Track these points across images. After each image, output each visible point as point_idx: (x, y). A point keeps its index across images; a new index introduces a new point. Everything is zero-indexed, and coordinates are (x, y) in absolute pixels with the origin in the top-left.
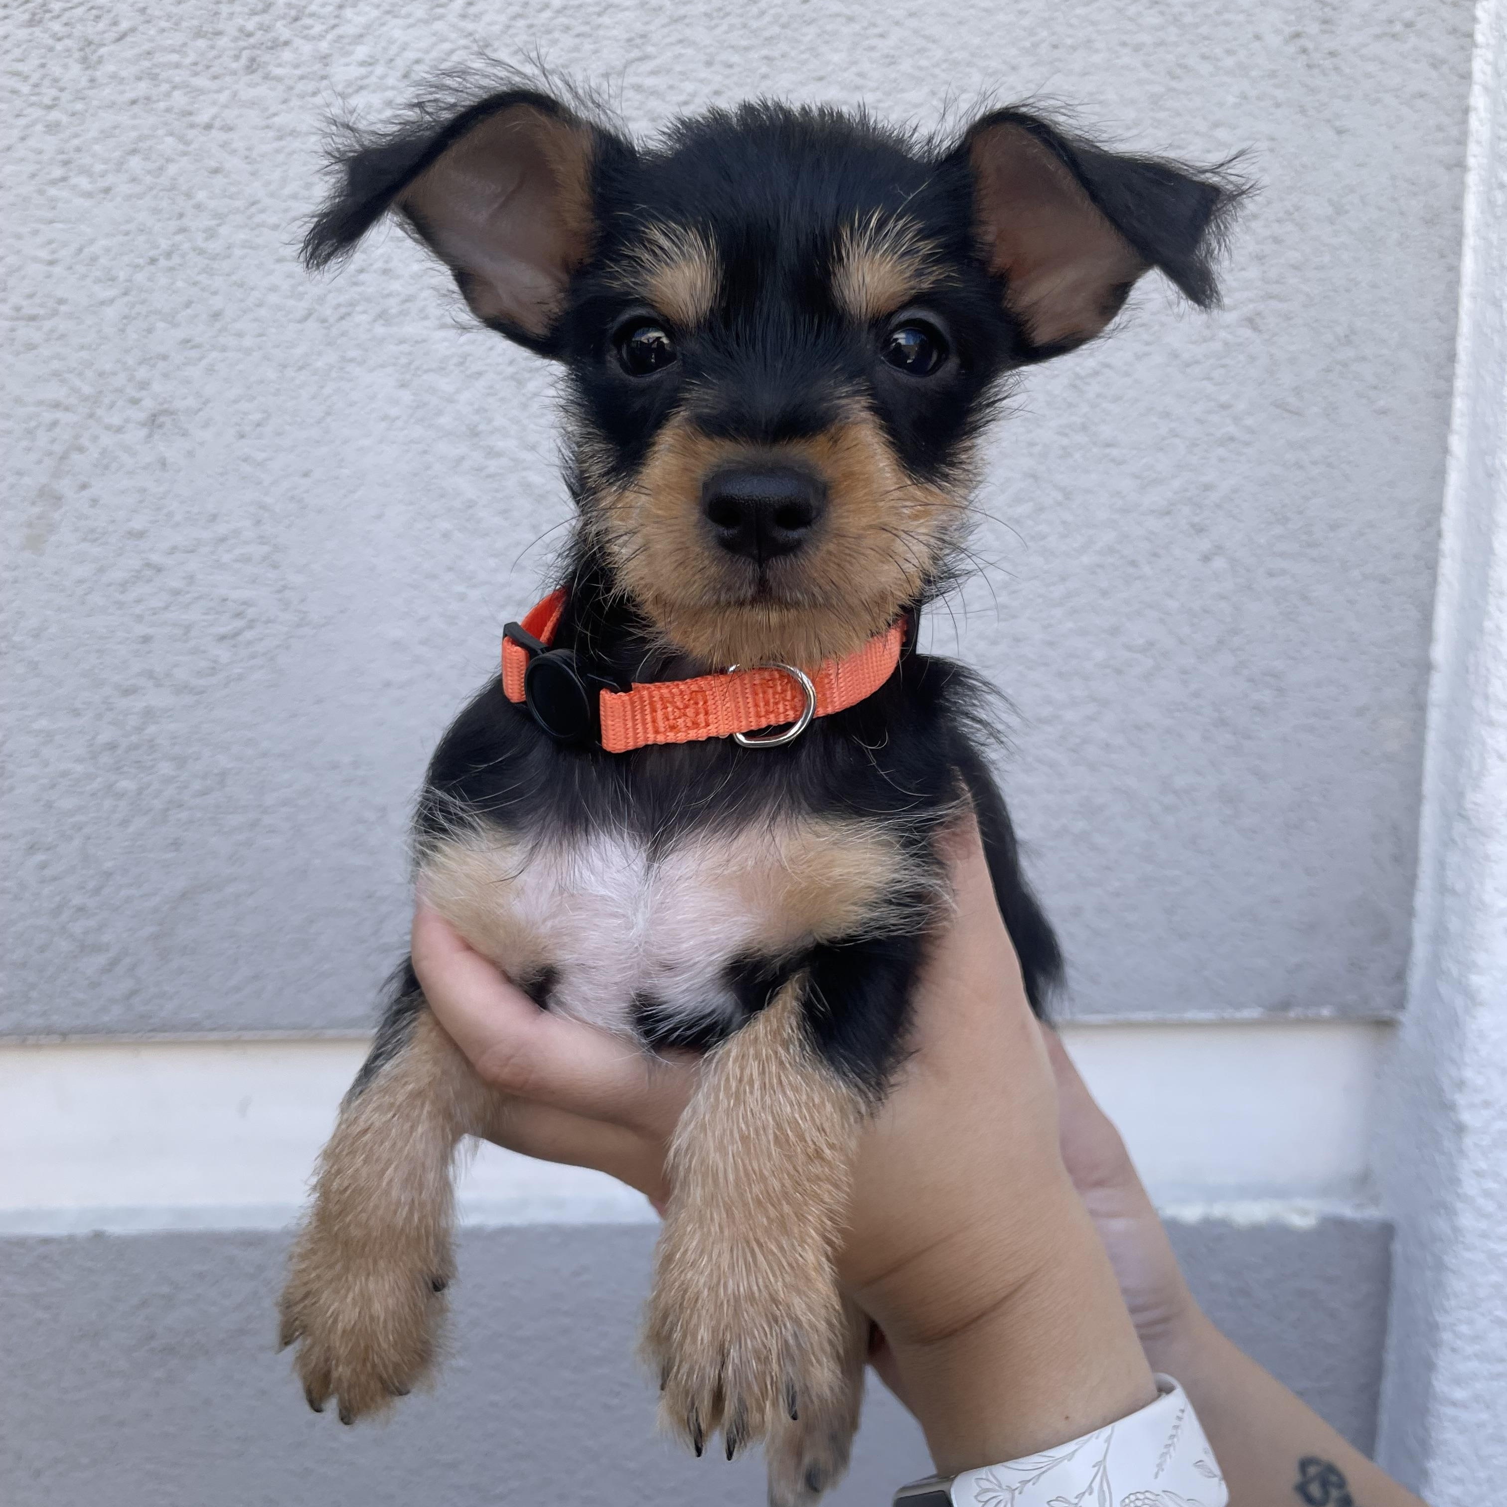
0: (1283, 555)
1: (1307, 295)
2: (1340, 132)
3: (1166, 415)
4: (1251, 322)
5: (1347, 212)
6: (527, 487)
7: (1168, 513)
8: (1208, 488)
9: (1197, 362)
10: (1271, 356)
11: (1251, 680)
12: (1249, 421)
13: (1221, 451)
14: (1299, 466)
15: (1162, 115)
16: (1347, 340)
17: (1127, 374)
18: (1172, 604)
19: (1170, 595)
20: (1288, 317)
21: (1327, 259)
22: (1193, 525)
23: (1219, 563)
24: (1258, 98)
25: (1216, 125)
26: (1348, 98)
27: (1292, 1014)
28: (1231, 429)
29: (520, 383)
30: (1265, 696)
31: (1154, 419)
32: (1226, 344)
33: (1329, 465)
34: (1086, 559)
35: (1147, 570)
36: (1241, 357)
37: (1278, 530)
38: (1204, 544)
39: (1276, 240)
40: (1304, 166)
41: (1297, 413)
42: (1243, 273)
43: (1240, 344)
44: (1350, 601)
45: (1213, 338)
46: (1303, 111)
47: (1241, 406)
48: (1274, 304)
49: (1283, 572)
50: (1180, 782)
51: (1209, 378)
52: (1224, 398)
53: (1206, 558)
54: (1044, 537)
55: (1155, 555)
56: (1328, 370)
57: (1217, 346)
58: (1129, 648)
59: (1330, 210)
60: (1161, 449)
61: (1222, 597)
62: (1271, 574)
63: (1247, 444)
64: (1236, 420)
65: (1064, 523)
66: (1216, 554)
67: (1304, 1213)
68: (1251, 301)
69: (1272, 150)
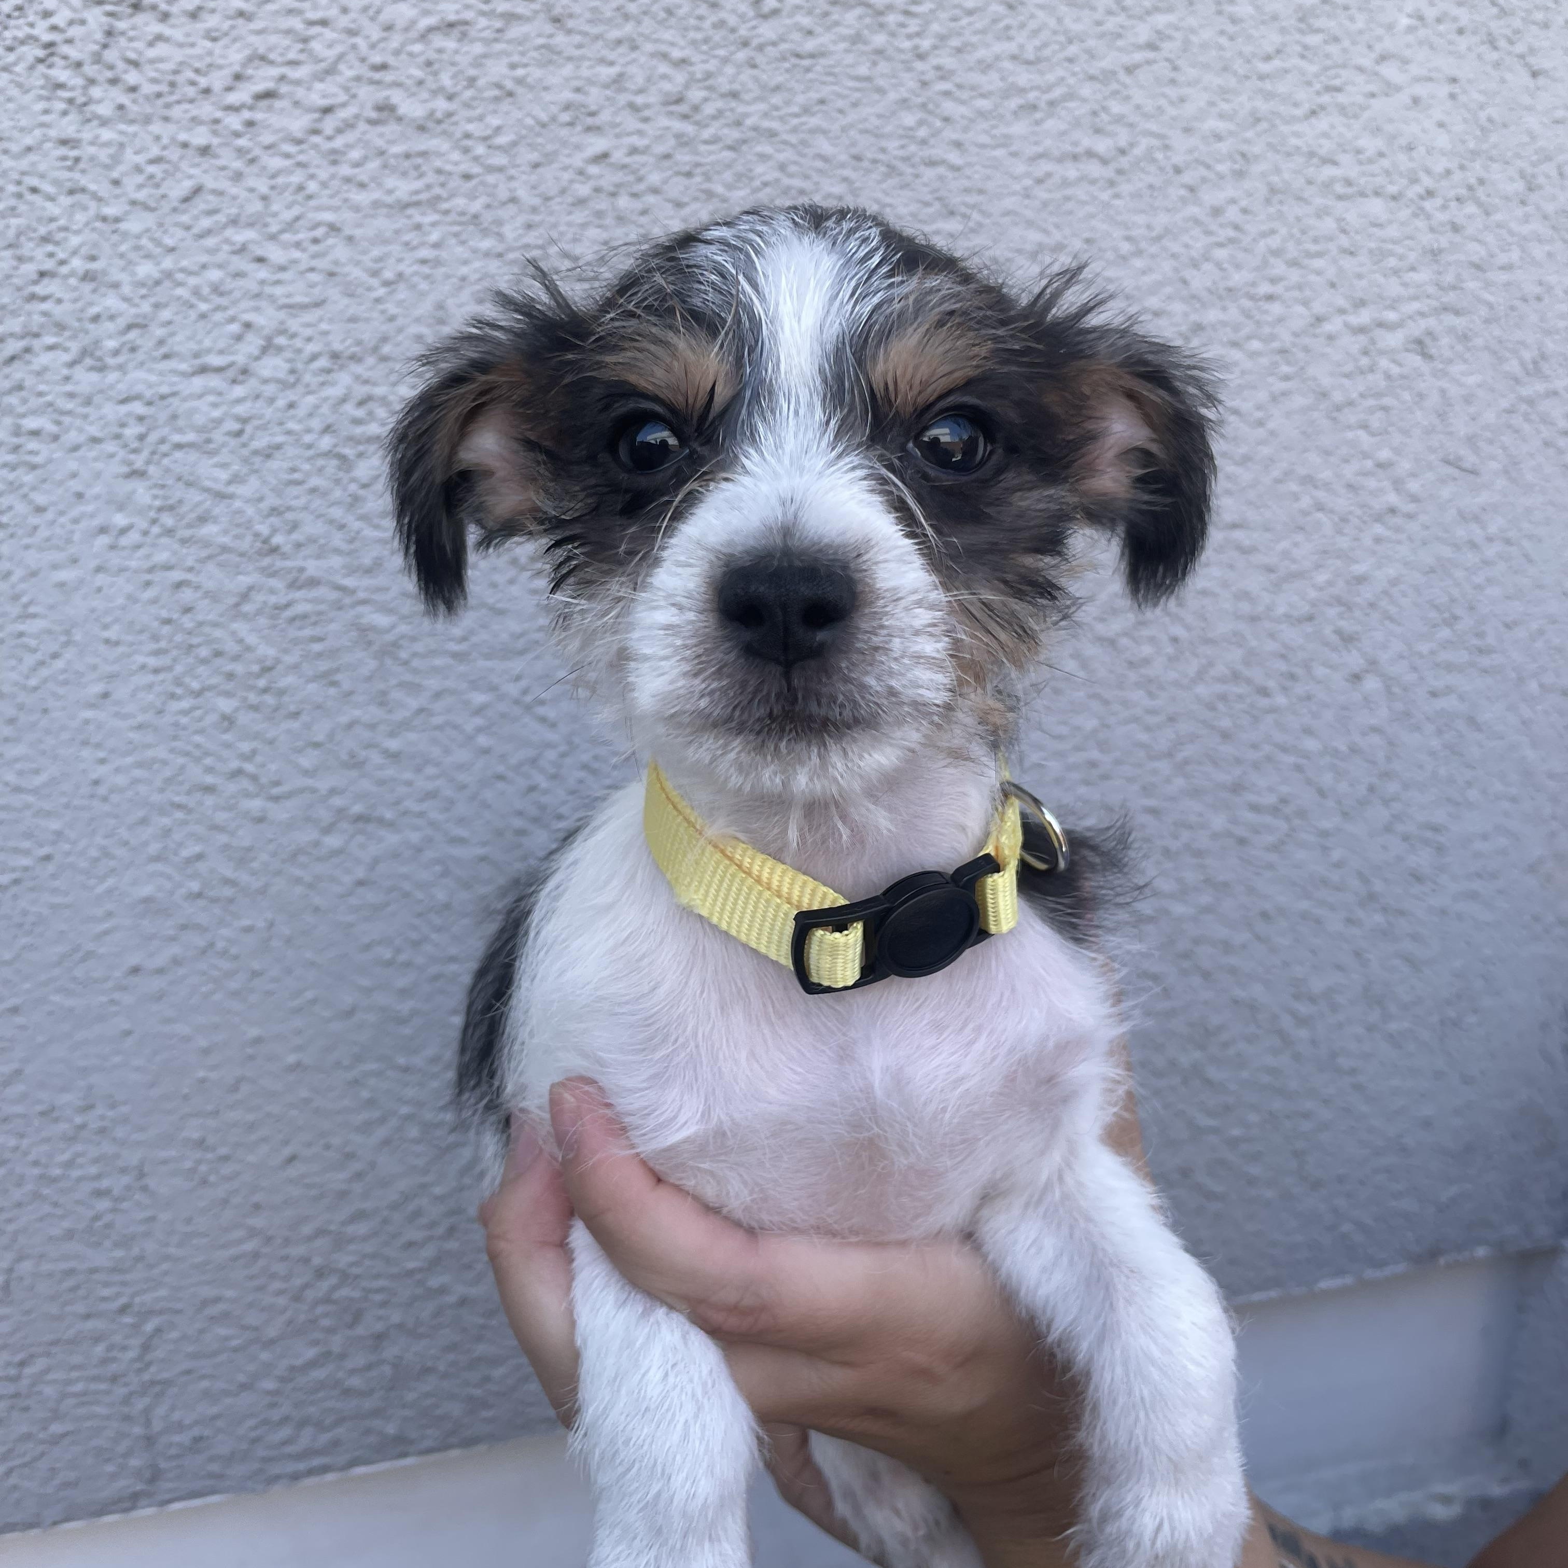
0: (1450, 667)
1: (1491, 306)
2: (1535, 74)
3: (1309, 480)
4: (1420, 345)
5: (1540, 187)
6: (364, 632)
7: (1310, 618)
8: (1361, 580)
9: (1351, 403)
10: (1443, 392)
11: (1406, 838)
12: (1413, 486)
13: (1378, 529)
14: (1473, 545)
15: (1314, 40)
16: (1535, 369)
17: (1260, 423)
18: (1311, 744)
19: (1308, 731)
20: (1465, 338)
21: (1515, 255)
22: (1338, 632)
23: (1372, 684)
24: (1439, 21)
25: (1383, 58)
26: (1546, 26)
27: (1442, 1261)
28: (1392, 498)
29: (345, 462)
30: (1422, 859)
31: (1294, 487)
32: (1388, 376)
33: (1508, 542)
34: (1201, 690)
35: (1281, 700)
36: (1407, 396)
37: (1445, 633)
38: (1354, 660)
39: (1456, 228)
40: (1490, 120)
41: (1474, 472)
42: (1411, 274)
43: (1403, 377)
44: (1524, 723)
45: (1372, 370)
46: (1492, 42)
47: (1405, 465)
48: (1450, 319)
49: (1449, 690)
50: (1317, 985)
51: (1365, 426)
52: (1384, 454)
53: (1356, 678)
54: (1146, 661)
55: (1292, 677)
56: (1510, 411)
57: (1376, 380)
58: (1255, 808)
59: (1519, 186)
60: (1301, 528)
61: (1375, 729)
62: (1434, 694)
63: (1410, 516)
64: (1398, 485)
65: (1175, 640)
66: (1367, 671)
67: (1446, 1500)
68: (1422, 314)
69: (1452, 96)
